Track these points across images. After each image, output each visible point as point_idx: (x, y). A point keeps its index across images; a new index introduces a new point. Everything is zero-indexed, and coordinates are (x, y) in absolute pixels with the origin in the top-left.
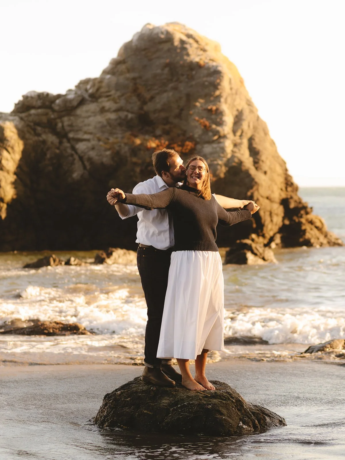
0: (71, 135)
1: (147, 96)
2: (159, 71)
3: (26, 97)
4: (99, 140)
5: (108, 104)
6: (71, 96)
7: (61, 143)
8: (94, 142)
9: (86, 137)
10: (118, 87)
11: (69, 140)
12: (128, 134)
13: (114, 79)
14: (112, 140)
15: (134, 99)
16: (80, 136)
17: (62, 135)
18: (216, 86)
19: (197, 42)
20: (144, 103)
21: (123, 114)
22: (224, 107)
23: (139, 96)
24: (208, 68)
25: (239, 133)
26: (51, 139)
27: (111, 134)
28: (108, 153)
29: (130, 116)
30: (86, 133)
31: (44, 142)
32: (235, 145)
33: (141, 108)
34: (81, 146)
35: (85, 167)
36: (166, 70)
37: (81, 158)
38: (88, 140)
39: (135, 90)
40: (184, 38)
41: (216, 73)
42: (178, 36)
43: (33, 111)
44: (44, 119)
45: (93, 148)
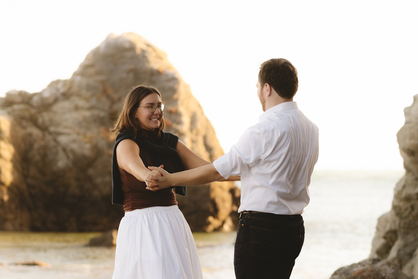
0: (52, 129)
1: (116, 96)
2: (124, 75)
3: (9, 95)
4: (78, 134)
5: (81, 103)
6: (47, 95)
7: (44, 136)
8: (74, 136)
9: (66, 131)
10: (88, 88)
11: (50, 133)
12: (102, 129)
13: (84, 81)
14: (89, 134)
15: (104, 99)
16: (60, 129)
17: (44, 129)
18: (174, 90)
19: (154, 50)
20: (113, 102)
21: (96, 112)
22: (182, 109)
23: (108, 97)
24: (167, 75)
25: (194, 131)
26: (36, 132)
27: (88, 129)
28: (88, 146)
29: (102, 114)
30: (66, 127)
31: (30, 135)
32: (193, 142)
33: (111, 107)
34: (63, 139)
35: (68, 157)
36: (131, 76)
37: (64, 150)
38: (68, 134)
39: (104, 92)
40: (144, 47)
41: (174, 79)
42: (140, 46)
43: (16, 107)
44: (27, 114)
45: (74, 141)
